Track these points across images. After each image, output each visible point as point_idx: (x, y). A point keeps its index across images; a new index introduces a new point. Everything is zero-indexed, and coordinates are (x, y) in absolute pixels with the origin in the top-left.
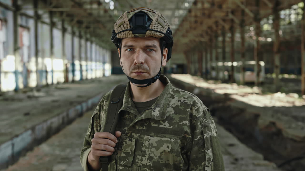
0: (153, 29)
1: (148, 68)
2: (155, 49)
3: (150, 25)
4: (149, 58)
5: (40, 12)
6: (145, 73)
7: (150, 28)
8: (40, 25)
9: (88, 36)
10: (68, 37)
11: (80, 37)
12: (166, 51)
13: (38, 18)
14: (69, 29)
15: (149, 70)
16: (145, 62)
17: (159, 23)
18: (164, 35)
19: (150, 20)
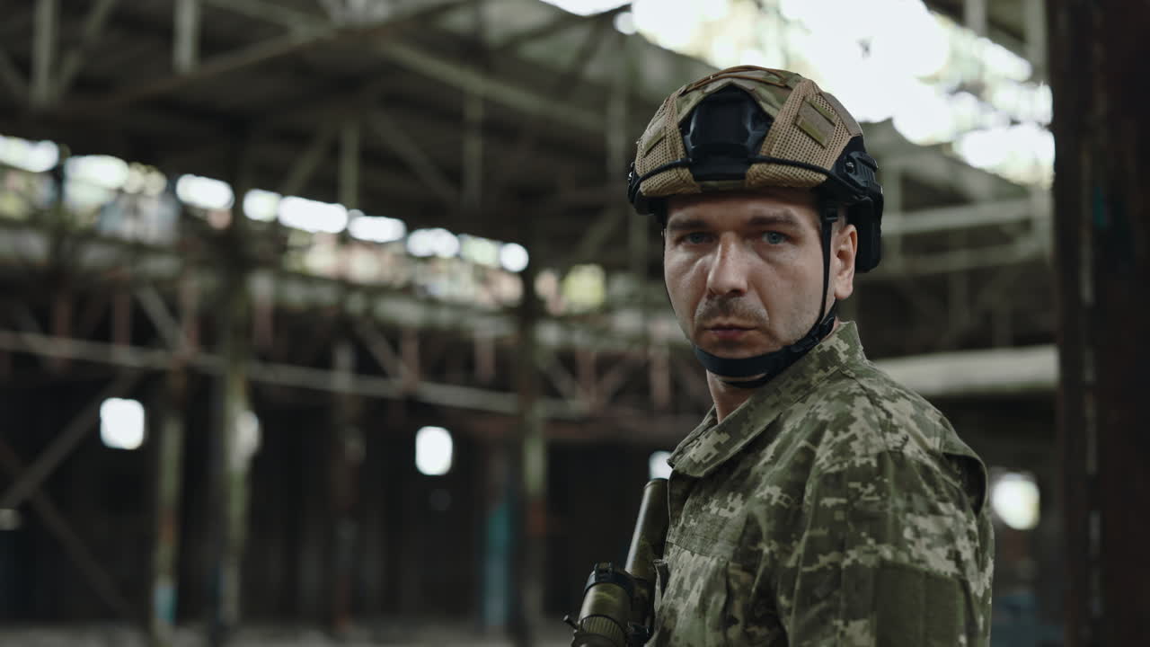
0: (773, 154)
1: (763, 312)
2: (789, 230)
3: (762, 139)
4: (767, 271)
6: (751, 333)
7: (763, 152)
12: (852, 234)
15: (767, 319)
16: (749, 288)
17: (801, 130)
18: (823, 178)
19: (765, 120)
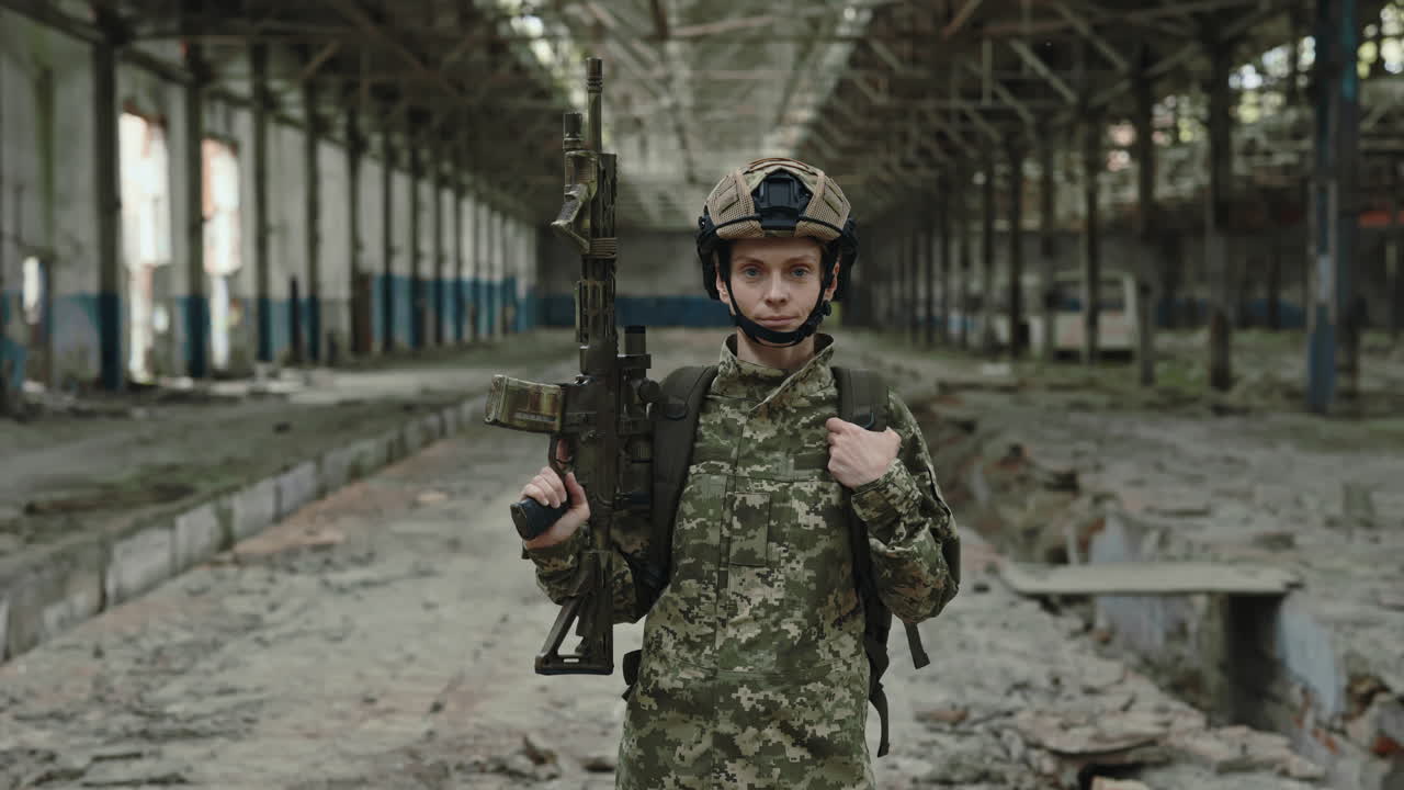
5: (275, 85)
8: (272, 130)
9: (447, 167)
10: (371, 171)
11: (416, 172)
13: (266, 105)
14: (376, 140)
